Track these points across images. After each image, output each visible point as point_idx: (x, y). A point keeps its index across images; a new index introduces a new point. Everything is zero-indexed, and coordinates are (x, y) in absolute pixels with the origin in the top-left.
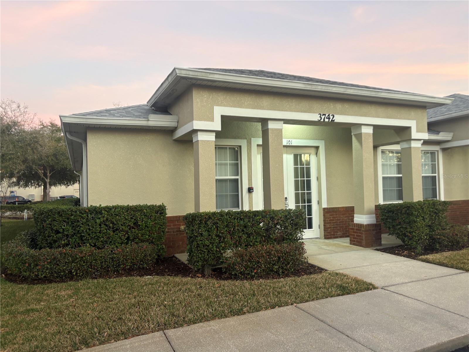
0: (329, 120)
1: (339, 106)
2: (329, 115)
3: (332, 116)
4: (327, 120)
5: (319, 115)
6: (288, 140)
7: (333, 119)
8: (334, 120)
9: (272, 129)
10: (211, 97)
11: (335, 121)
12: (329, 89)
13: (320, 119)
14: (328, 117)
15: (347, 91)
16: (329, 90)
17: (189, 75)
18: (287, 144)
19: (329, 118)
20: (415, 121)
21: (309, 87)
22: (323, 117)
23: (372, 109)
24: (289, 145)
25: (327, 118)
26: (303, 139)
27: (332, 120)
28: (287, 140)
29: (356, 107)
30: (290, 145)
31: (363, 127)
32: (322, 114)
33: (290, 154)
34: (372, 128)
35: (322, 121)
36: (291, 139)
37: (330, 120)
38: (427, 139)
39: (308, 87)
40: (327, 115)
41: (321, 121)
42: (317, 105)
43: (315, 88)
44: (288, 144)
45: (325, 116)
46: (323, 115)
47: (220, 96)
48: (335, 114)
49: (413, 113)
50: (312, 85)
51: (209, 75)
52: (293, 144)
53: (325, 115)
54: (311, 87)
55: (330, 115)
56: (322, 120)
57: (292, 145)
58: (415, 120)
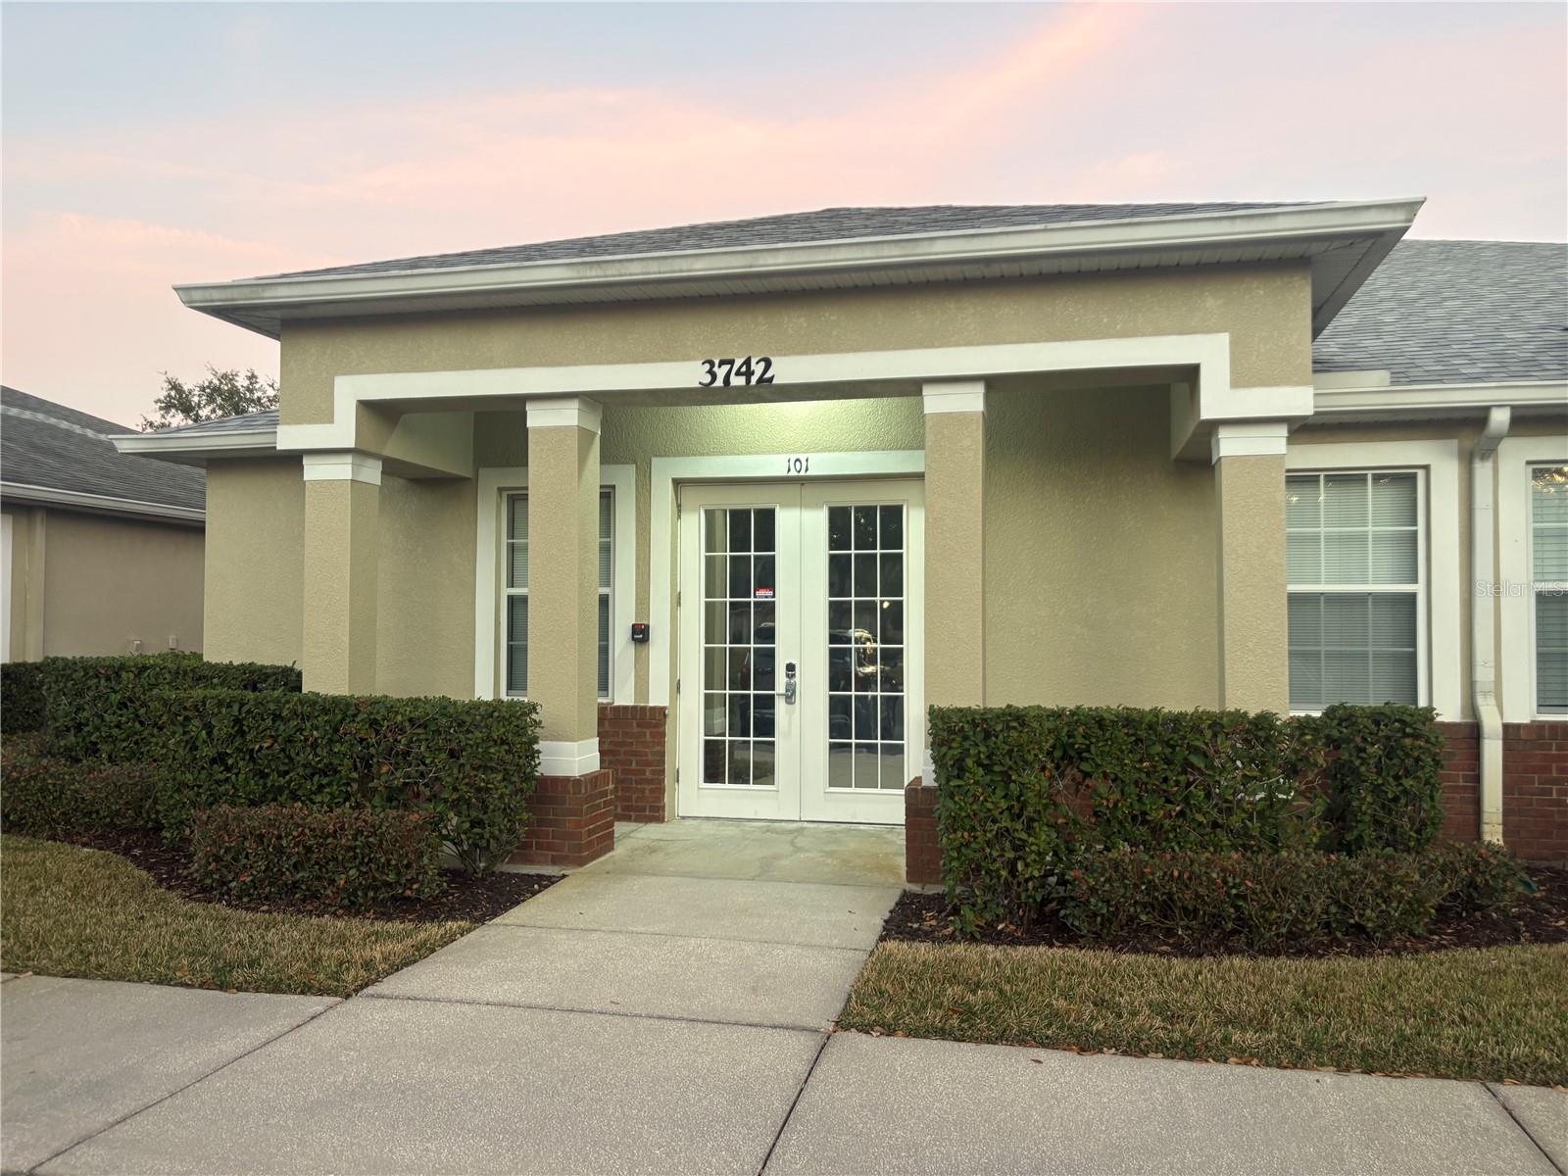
0: (748, 381)
1: (796, 321)
2: (748, 362)
3: (762, 365)
4: (738, 381)
5: (707, 367)
6: (793, 457)
7: (767, 376)
8: (773, 377)
9: (540, 430)
10: (329, 352)
11: (774, 382)
12: (677, 268)
13: (707, 379)
14: (744, 369)
15: (761, 262)
16: (681, 271)
17: (212, 301)
18: (789, 470)
19: (749, 374)
20: (1223, 339)
21: (594, 273)
22: (721, 372)
23: (967, 311)
24: (797, 474)
25: (738, 373)
26: (856, 450)
27: (761, 380)
28: (787, 456)
29: (879, 316)
30: (802, 473)
31: (928, 391)
32: (717, 362)
33: (817, 506)
34: (978, 391)
35: (719, 388)
36: (806, 452)
37: (754, 380)
38: (1309, 412)
39: (594, 275)
40: (738, 363)
41: (716, 384)
42: (696, 330)
43: (615, 272)
44: (793, 473)
45: (729, 366)
46: (722, 363)
47: (356, 345)
48: (773, 355)
49: (1211, 300)
50: (604, 266)
51: (263, 291)
52: (814, 471)
53: (731, 362)
54: (600, 273)
55: (753, 361)
56: (719, 383)
57: (809, 473)
58: (1225, 331)
